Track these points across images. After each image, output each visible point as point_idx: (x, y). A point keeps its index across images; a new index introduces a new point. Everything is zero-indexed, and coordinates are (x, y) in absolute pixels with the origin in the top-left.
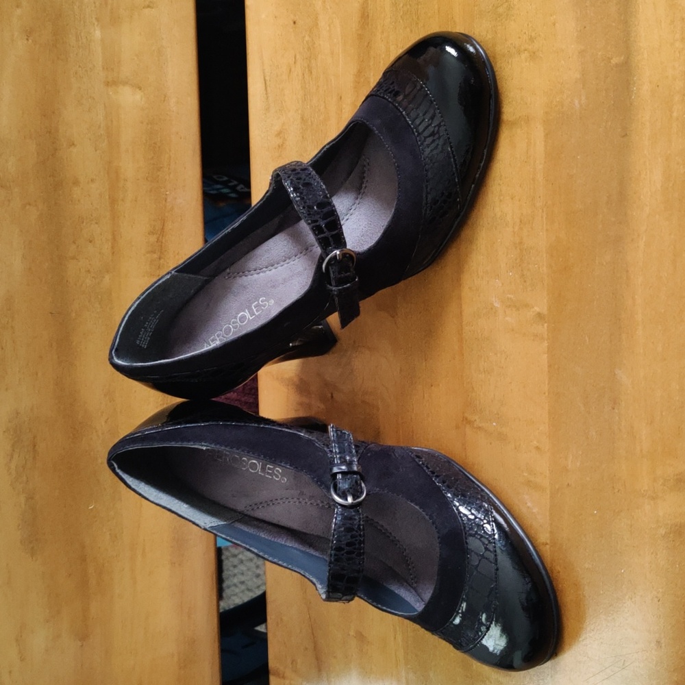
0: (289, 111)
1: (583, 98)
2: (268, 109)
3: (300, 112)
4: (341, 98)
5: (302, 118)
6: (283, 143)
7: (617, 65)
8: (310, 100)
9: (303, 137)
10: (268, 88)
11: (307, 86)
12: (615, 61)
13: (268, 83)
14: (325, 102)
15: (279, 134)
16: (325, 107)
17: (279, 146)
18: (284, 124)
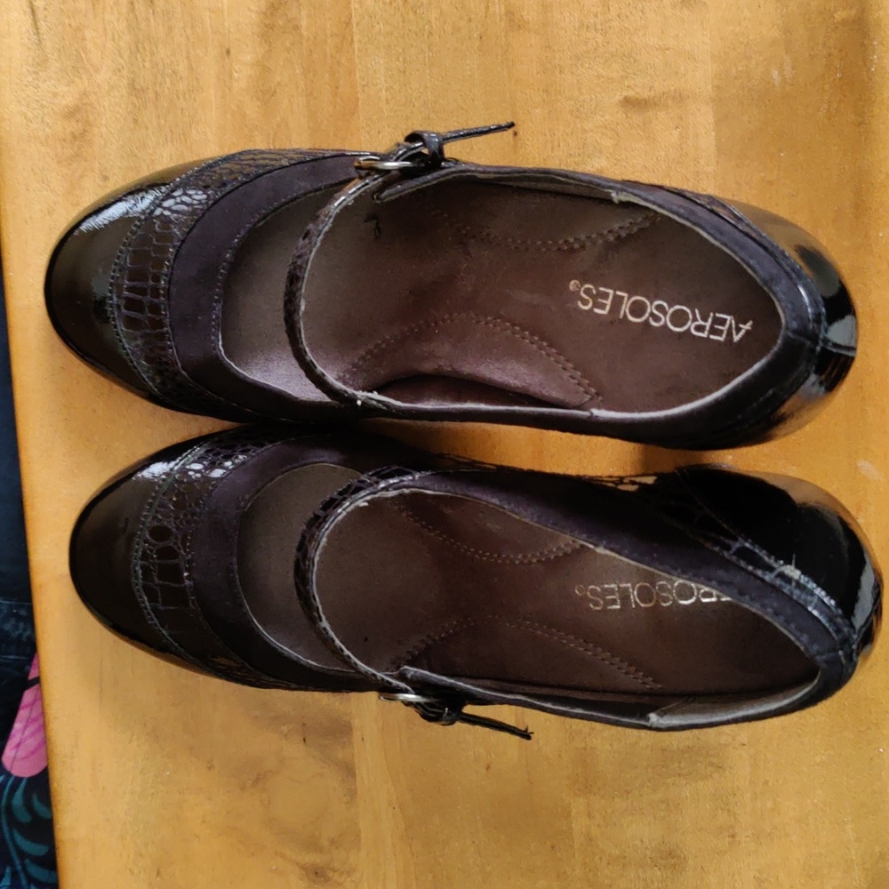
0: (97, 71)
1: (788, 69)
2: (42, 63)
3: (125, 72)
4: (228, 52)
5: (132, 86)
6: (85, 131)
7: (844, 22)
8: (152, 54)
9: (135, 121)
10: (42, 23)
11: (143, 26)
12: (840, 15)
13: (40, 14)
14: (188, 58)
15: (72, 113)
16: (190, 68)
17: (75, 137)
18: (85, 94)
